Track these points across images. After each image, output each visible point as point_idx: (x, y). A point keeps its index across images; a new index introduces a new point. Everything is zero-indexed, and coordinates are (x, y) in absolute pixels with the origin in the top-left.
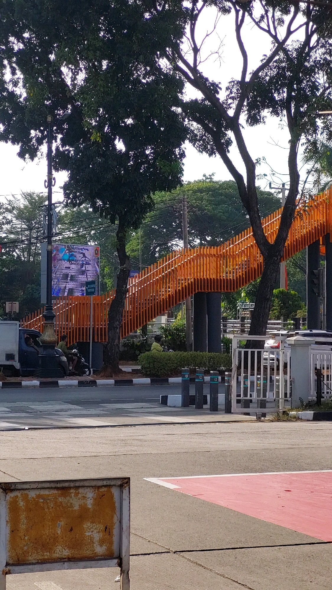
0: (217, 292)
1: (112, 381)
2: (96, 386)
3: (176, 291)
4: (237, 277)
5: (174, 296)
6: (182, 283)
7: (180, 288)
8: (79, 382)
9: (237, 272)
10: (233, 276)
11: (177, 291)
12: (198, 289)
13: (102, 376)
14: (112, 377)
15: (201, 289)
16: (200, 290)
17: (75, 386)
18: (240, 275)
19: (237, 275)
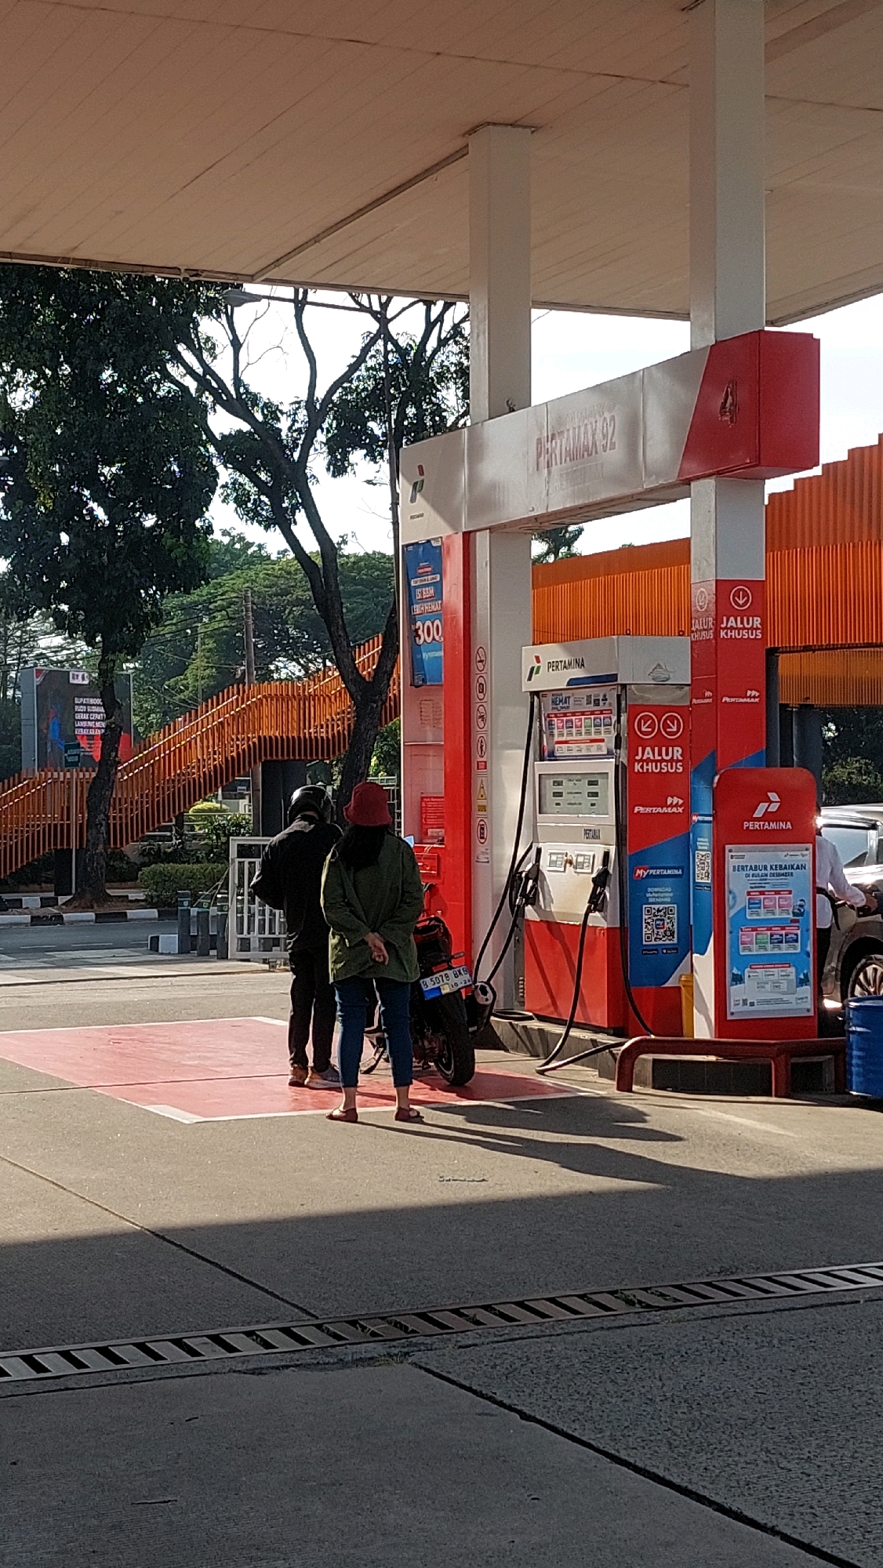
0: (299, 760)
1: (91, 915)
2: (62, 923)
3: (227, 759)
4: (333, 735)
5: (224, 766)
6: (238, 746)
7: (234, 754)
8: (32, 918)
9: (333, 725)
10: (327, 732)
11: (230, 758)
12: (266, 755)
13: (75, 907)
14: (93, 908)
15: (271, 755)
16: (269, 758)
17: (26, 924)
18: (338, 732)
19: (333, 730)
